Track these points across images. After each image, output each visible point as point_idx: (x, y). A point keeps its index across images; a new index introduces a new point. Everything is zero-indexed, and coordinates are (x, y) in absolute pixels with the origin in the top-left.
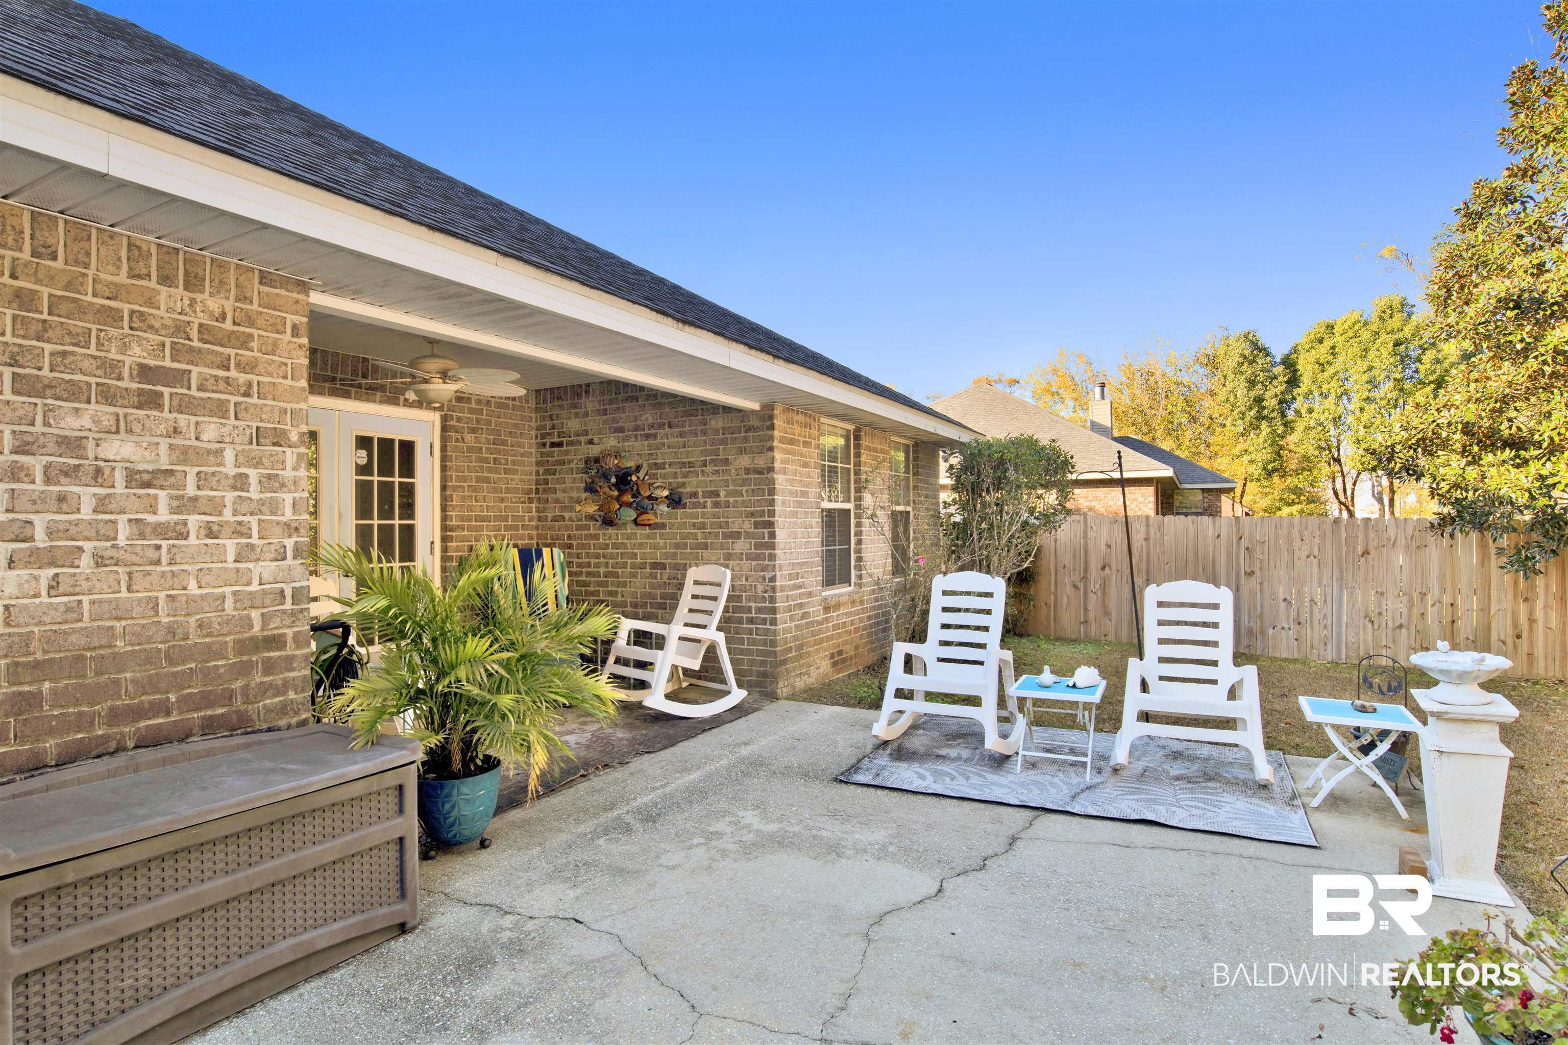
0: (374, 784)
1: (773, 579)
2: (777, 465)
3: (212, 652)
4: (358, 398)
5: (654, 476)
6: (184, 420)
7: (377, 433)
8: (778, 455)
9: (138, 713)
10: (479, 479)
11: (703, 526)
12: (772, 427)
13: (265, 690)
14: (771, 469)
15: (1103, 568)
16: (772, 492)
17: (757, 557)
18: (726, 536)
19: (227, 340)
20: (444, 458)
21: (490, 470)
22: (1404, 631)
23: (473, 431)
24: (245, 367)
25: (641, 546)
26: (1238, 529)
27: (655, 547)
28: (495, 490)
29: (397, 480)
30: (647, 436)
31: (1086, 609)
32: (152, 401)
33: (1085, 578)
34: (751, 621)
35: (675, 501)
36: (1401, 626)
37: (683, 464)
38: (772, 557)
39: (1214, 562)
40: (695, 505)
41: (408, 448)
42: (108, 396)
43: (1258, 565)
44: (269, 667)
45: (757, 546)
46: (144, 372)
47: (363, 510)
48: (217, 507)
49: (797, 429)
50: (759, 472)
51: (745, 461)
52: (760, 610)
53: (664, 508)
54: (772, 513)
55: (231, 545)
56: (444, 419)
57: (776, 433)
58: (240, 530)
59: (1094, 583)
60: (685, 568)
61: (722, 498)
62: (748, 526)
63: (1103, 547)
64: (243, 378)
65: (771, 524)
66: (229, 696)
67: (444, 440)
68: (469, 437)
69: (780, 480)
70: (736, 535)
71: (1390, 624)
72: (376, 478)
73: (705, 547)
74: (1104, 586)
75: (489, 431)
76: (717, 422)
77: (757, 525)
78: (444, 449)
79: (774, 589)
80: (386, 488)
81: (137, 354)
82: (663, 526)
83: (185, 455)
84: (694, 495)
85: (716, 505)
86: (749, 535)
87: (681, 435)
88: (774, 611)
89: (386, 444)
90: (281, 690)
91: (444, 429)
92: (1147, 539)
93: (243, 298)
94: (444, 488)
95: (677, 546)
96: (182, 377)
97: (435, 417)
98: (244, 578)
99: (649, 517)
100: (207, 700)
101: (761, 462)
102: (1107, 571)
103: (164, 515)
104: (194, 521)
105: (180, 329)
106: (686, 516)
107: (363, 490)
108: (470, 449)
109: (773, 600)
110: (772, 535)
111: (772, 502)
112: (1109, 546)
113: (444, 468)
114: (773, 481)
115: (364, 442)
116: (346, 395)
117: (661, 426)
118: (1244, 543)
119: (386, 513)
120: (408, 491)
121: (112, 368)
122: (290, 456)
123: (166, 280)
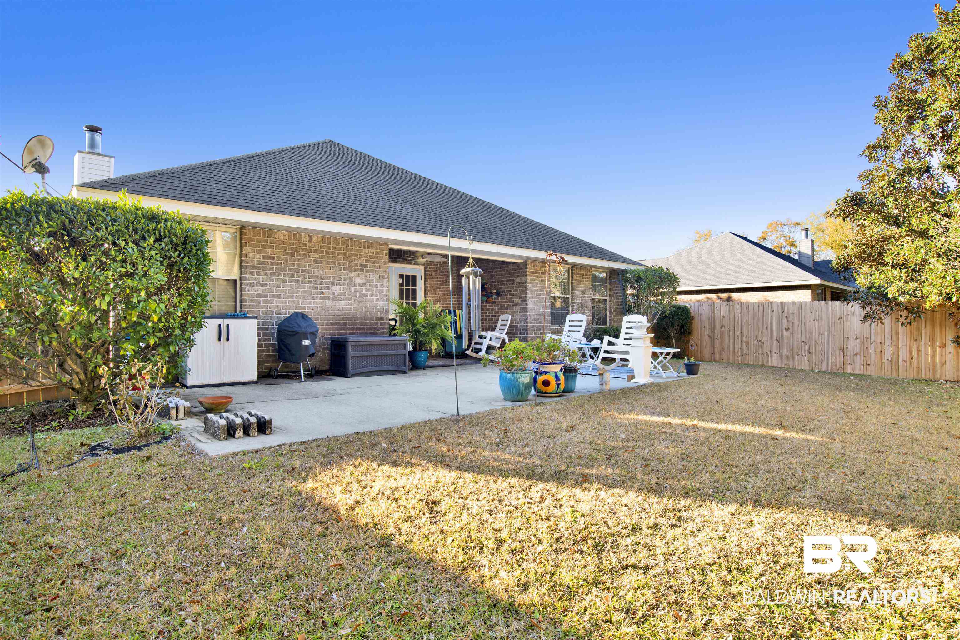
0: (400, 342)
1: (527, 319)
2: (528, 281)
3: (371, 319)
4: (400, 263)
5: (492, 286)
6: (367, 274)
7: (405, 273)
8: (528, 277)
9: (360, 329)
10: (437, 288)
11: (506, 302)
12: (526, 268)
13: (381, 328)
14: (526, 282)
15: (722, 327)
16: (527, 290)
17: (522, 312)
18: (514, 305)
19: (375, 257)
20: (425, 281)
21: (441, 285)
22: (858, 356)
23: (435, 271)
24: (378, 263)
25: (488, 309)
26: (782, 308)
27: (492, 310)
28: (442, 291)
29: (411, 288)
30: (490, 272)
31: (714, 347)
32: (362, 271)
33: (714, 332)
34: (520, 334)
35: (498, 294)
36: (857, 354)
37: (501, 281)
38: (527, 312)
39: (771, 324)
40: (504, 295)
41: (414, 277)
42: (356, 270)
43: (791, 324)
44: (381, 324)
45: (522, 308)
46: (361, 265)
47: (401, 297)
48: (372, 291)
49: (538, 268)
50: (523, 283)
51: (518, 280)
52: (523, 330)
53: (495, 296)
54: (527, 297)
55: (375, 298)
56: (426, 268)
57: (528, 270)
58: (376, 296)
59: (718, 335)
60: (499, 316)
61: (512, 292)
62: (520, 302)
63: (722, 317)
64: (377, 265)
65: (526, 301)
66: (374, 328)
67: (425, 274)
68: (433, 274)
69: (530, 286)
70: (516, 305)
71: (852, 353)
72: (405, 287)
73: (507, 309)
74: (722, 337)
75: (441, 271)
76: (511, 267)
77: (522, 301)
78: (425, 278)
79: (527, 323)
80: (408, 290)
81: (360, 262)
82: (495, 302)
83: (368, 281)
84: (504, 291)
85: (510, 295)
86: (520, 305)
87: (500, 271)
88: (527, 330)
89: (408, 276)
90: (383, 329)
91: (425, 271)
92: (741, 313)
93: (377, 249)
94: (425, 290)
95: (499, 309)
96: (366, 266)
97: (423, 268)
98: (377, 305)
99: (491, 300)
100: (370, 329)
101: (523, 280)
102: (723, 329)
103: (364, 293)
104: (369, 293)
105: (367, 257)
106: (502, 299)
107: (401, 291)
108: (434, 278)
109: (527, 326)
110: (527, 304)
111: (526, 293)
112: (724, 317)
113: (425, 284)
114: (527, 287)
115: (401, 276)
116: (396, 262)
117: (494, 268)
118: (785, 314)
119: (407, 298)
120: (414, 292)
121: (356, 265)
122: (385, 280)
123: (364, 247)
